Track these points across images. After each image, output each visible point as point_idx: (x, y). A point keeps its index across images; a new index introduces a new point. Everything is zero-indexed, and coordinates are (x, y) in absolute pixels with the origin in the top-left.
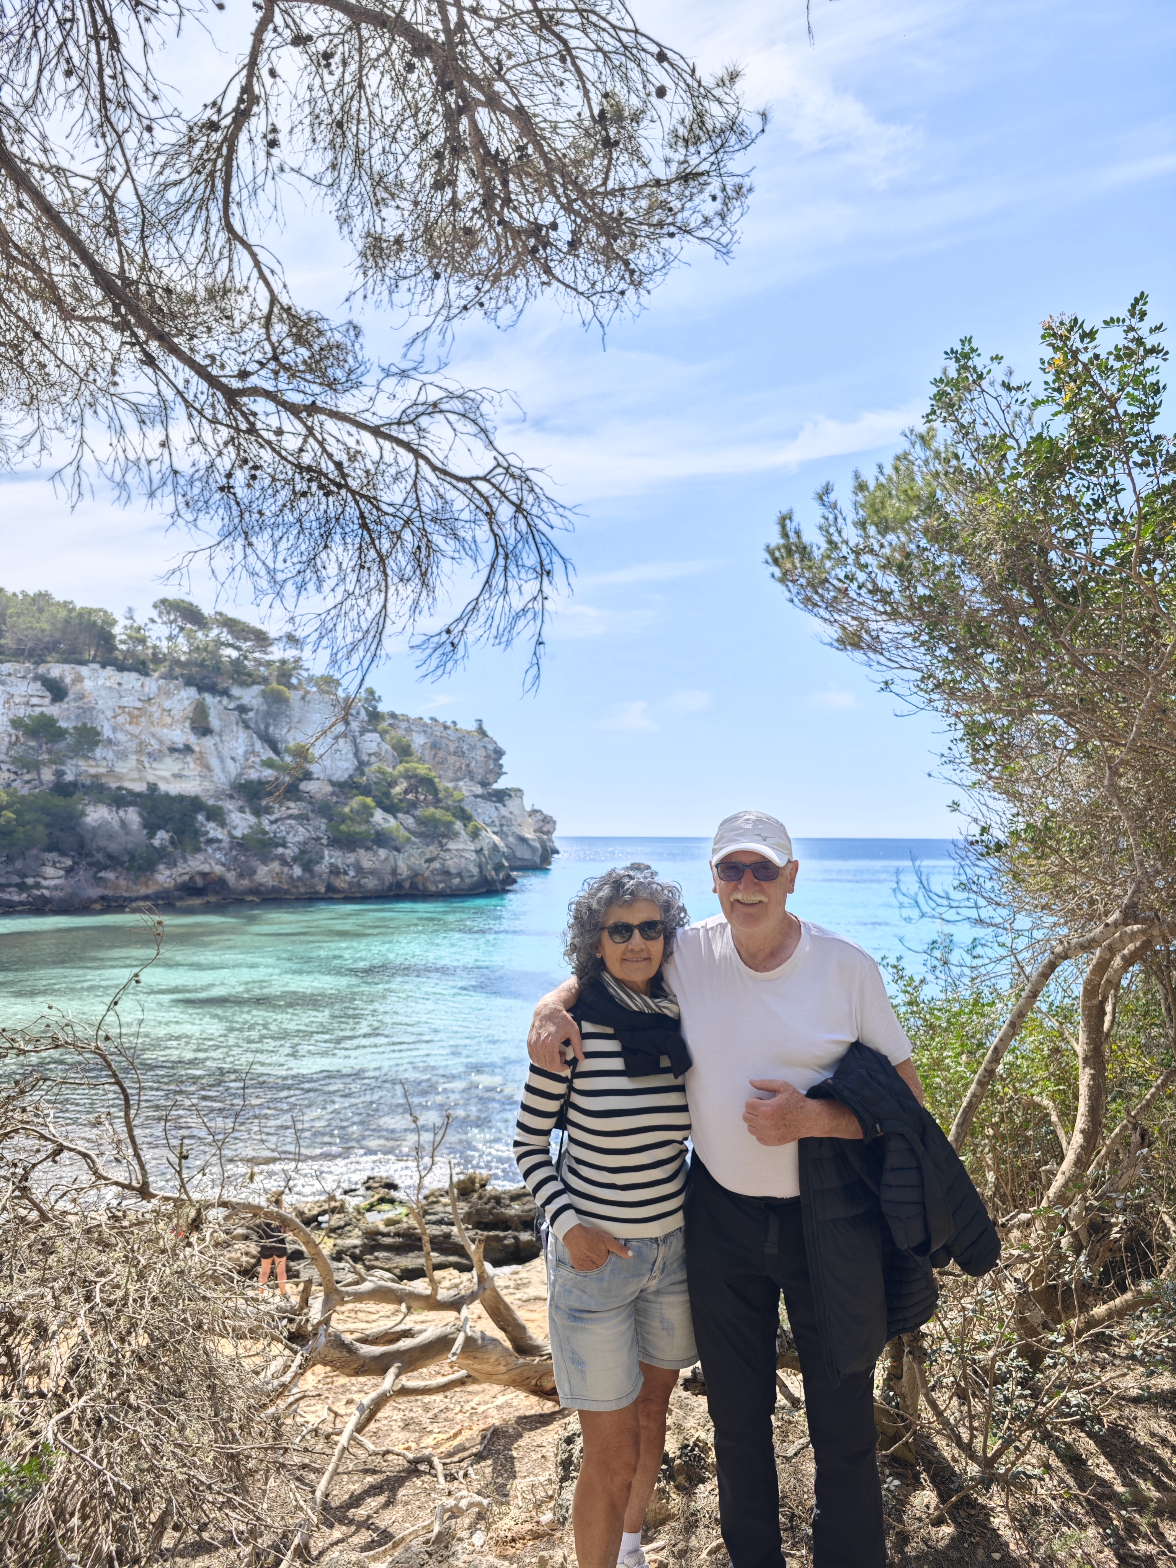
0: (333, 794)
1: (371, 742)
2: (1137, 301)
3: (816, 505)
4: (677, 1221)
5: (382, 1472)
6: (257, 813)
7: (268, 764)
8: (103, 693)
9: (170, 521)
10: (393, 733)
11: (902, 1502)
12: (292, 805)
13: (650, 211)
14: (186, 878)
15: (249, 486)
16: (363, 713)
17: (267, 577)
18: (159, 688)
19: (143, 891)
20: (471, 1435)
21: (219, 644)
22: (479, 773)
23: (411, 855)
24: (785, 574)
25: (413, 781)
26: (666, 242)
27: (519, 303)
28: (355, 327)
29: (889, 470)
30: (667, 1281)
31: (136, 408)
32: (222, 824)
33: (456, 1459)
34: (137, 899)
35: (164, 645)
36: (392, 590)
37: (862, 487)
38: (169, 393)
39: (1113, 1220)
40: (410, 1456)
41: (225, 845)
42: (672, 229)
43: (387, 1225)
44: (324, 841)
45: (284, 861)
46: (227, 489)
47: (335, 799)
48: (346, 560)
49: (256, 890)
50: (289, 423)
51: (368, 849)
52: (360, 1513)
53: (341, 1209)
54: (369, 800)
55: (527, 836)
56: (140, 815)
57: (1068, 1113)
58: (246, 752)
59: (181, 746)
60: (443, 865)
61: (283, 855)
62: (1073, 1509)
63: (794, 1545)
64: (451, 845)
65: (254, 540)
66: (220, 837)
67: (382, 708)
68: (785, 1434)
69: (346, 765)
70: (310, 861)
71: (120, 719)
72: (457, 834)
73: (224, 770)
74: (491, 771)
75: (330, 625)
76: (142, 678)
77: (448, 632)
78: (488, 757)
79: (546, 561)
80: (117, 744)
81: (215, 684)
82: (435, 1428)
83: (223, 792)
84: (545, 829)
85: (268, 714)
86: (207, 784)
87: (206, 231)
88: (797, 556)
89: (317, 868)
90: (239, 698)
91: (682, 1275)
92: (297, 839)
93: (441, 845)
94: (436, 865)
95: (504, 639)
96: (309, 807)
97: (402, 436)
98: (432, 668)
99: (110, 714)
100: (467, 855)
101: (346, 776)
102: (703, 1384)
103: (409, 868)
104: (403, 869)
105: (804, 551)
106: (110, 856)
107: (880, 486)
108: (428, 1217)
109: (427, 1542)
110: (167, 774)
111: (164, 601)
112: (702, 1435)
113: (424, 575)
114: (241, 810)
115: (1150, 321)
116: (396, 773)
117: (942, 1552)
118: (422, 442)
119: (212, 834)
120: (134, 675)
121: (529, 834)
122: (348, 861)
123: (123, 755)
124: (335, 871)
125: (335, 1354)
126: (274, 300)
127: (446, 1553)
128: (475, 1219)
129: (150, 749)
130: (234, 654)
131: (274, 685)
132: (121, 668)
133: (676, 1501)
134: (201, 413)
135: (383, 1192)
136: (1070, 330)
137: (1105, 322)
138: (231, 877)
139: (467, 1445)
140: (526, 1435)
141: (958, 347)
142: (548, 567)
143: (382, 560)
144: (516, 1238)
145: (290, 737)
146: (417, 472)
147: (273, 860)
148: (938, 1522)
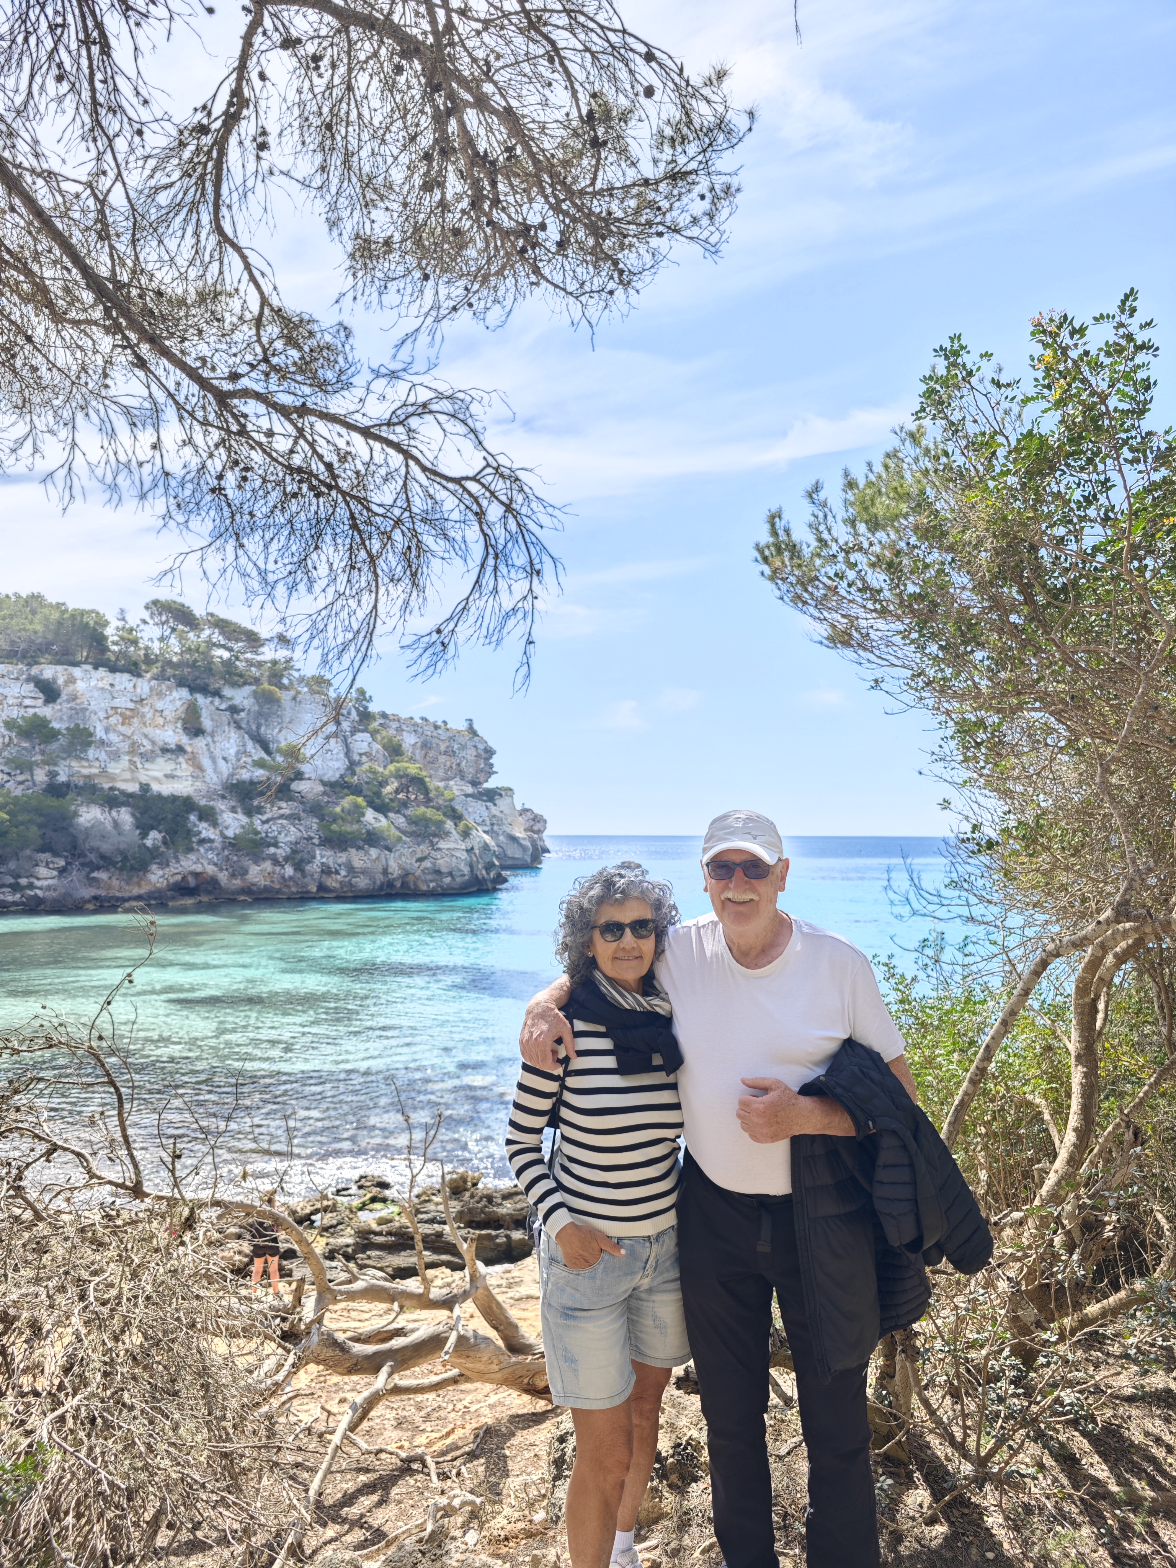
0: (324, 793)
1: (362, 742)
2: (1127, 297)
3: (806, 502)
4: (670, 1220)
5: (375, 1471)
6: (249, 813)
7: (260, 764)
8: (96, 694)
9: (161, 522)
10: (384, 733)
11: (895, 1501)
12: (283, 804)
13: (638, 211)
14: (179, 878)
15: (240, 487)
16: (354, 713)
17: (258, 578)
18: (151, 689)
19: (136, 891)
20: (464, 1434)
21: (211, 644)
22: (470, 772)
23: (402, 855)
24: (774, 572)
25: (404, 781)
26: (654, 242)
27: (508, 303)
28: (345, 328)
29: (878, 468)
30: (660, 1279)
31: (127, 411)
32: (215, 824)
33: (448, 1458)
34: (130, 899)
35: (156, 646)
36: (382, 590)
37: (851, 485)
38: (160, 396)
39: (1107, 1219)
40: (404, 1455)
41: (218, 845)
42: (661, 228)
43: (379, 1224)
44: (316, 841)
45: (275, 861)
46: (217, 490)
47: (326, 799)
48: (337, 561)
49: (248, 890)
50: (280, 425)
51: (359, 848)
52: (353, 1511)
53: (333, 1208)
54: (360, 800)
55: (518, 835)
56: (133, 815)
57: (1060, 1111)
58: (238, 753)
59: (173, 746)
60: (434, 864)
61: (275, 854)
62: (1067, 1509)
63: (787, 1544)
64: (442, 845)
65: (245, 541)
66: (212, 837)
67: (373, 708)
68: (778, 1432)
69: (337, 764)
70: (302, 861)
71: (113, 720)
72: (448, 834)
73: (215, 770)
74: (482, 771)
75: (321, 626)
76: (134, 679)
77: (439, 631)
78: (478, 756)
79: (536, 561)
80: (110, 745)
81: (207, 685)
82: (428, 1426)
83: (215, 792)
84: (535, 828)
85: (260, 714)
86: (199, 785)
87: (197, 234)
88: (786, 554)
89: (308, 868)
90: (231, 699)
91: (675, 1274)
92: (288, 839)
93: (432, 844)
94: (427, 864)
95: (495, 638)
96: (301, 807)
97: (392, 437)
98: (423, 668)
99: (102, 715)
100: (458, 854)
101: (337, 775)
102: (696, 1383)
103: (400, 867)
104: (395, 870)
105: (794, 549)
106: (103, 857)
107: (870, 484)
108: (421, 1216)
109: (420, 1541)
110: (159, 775)
111: (155, 602)
112: (695, 1434)
113: (414, 575)
114: (233, 810)
115: (1140, 317)
116: (386, 772)
117: (935, 1551)
118: (412, 442)
119: (204, 834)
120: (126, 676)
121: (519, 833)
122: (340, 861)
123: (115, 756)
124: (327, 871)
125: (328, 1353)
126: (264, 301)
127: (439, 1552)
128: (467, 1218)
129: (142, 750)
130: (226, 655)
131: (266, 686)
132: (113, 669)
133: (669, 1500)
134: (192, 415)
135: (375, 1191)
136: (1059, 327)
137: (1095, 319)
138: (223, 877)
139: (460, 1444)
140: (519, 1433)
141: (947, 344)
142: (537, 567)
143: (372, 560)
144: (508, 1237)
145: (281, 737)
146: (407, 473)
147: (264, 859)
148: (931, 1521)
